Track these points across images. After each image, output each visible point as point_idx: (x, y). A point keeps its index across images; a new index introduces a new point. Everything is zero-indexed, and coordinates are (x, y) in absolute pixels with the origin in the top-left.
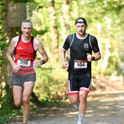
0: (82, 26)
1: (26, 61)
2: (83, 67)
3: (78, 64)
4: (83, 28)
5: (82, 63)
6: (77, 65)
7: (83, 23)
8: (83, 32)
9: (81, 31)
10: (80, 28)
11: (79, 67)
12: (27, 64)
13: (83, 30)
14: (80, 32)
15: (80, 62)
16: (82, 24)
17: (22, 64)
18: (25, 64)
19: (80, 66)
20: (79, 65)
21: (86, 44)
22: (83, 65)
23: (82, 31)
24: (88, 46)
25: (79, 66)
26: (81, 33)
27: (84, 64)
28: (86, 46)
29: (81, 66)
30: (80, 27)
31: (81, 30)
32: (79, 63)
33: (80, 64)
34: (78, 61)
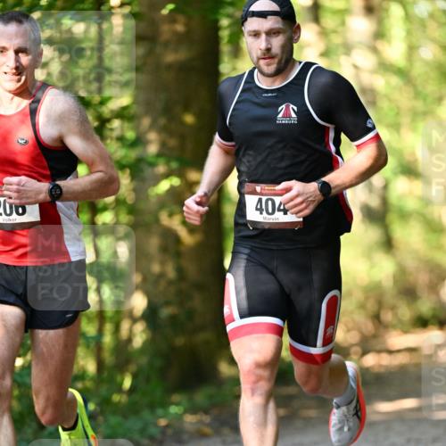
0: (271, 33)
2: (280, 218)
3: (260, 200)
4: (277, 42)
5: (278, 200)
6: (257, 209)
8: (276, 60)
10: (262, 43)
11: (265, 218)
12: (20, 211)
14: (262, 63)
15: (265, 195)
16: (271, 23)
18: (11, 213)
19: (268, 213)
20: (264, 207)
21: (287, 107)
22: (279, 210)
23: (272, 58)
24: (293, 115)
25: (264, 212)
26: (268, 65)
28: (287, 115)
29: (270, 211)
30: (263, 36)
31: (268, 50)
32: (264, 198)
33: (267, 200)
34: (258, 188)
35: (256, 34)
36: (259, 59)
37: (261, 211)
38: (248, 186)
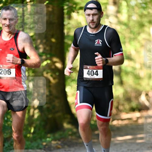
0: (93, 15)
1: (7, 70)
2: (95, 77)
4: (95, 18)
5: (95, 71)
6: (87, 74)
7: (96, 10)
9: (92, 21)
10: (91, 18)
11: (90, 77)
12: (9, 73)
13: (95, 20)
14: (91, 24)
16: (94, 11)
17: (2, 74)
18: (6, 74)
19: (91, 75)
21: (99, 41)
22: (95, 74)
23: (94, 23)
24: (101, 43)
26: (93, 25)
27: (97, 71)
28: (98, 43)
30: (91, 16)
31: (93, 20)
34: (88, 67)
35: (89, 15)
36: (90, 23)
37: (89, 74)
38: (85, 66)
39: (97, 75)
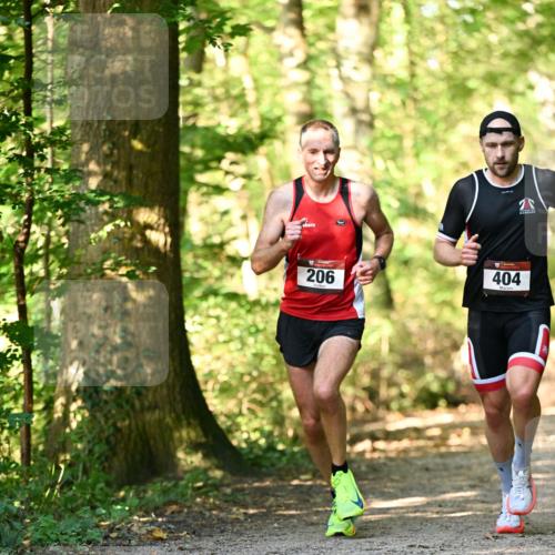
0: (505, 144)
1: (325, 271)
2: (513, 287)
3: (498, 274)
4: (509, 152)
5: (513, 273)
6: (494, 280)
7: (511, 133)
8: (507, 166)
9: (502, 160)
10: (498, 152)
11: (501, 287)
12: (330, 280)
13: (508, 157)
14: (496, 167)
15: (503, 270)
16: (506, 137)
17: (313, 281)
19: (504, 283)
20: (501, 279)
22: (513, 281)
23: (505, 163)
25: (501, 284)
26: (501, 169)
27: (518, 275)
29: (507, 282)
30: (499, 147)
31: (503, 158)
32: (502, 272)
33: (504, 274)
34: (497, 265)
35: (493, 145)
36: (495, 163)
37: (498, 282)
38: (488, 262)
39: (518, 282)
